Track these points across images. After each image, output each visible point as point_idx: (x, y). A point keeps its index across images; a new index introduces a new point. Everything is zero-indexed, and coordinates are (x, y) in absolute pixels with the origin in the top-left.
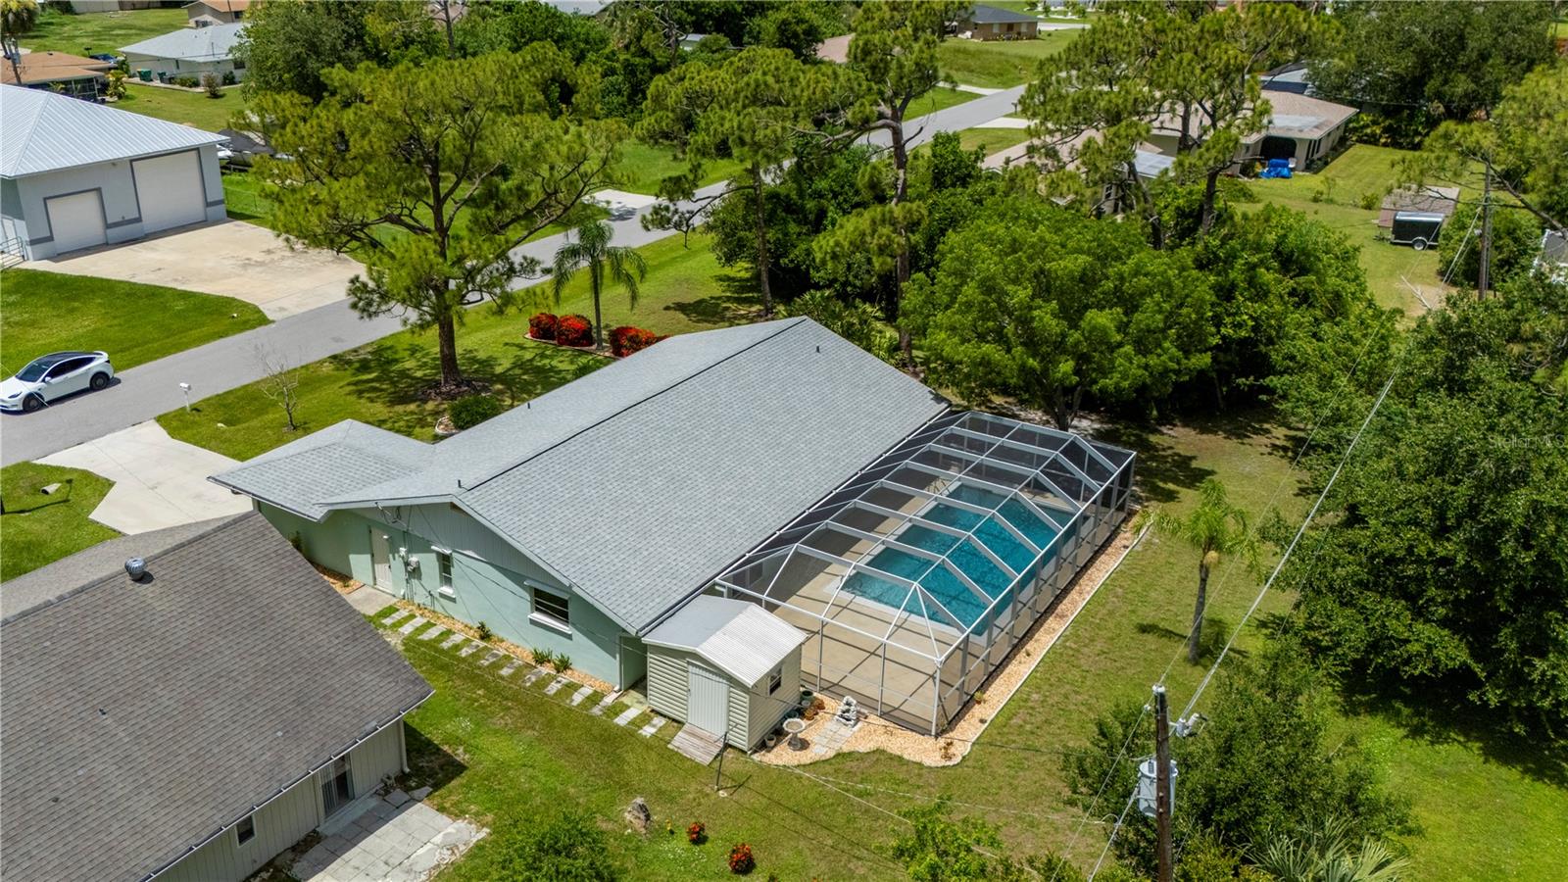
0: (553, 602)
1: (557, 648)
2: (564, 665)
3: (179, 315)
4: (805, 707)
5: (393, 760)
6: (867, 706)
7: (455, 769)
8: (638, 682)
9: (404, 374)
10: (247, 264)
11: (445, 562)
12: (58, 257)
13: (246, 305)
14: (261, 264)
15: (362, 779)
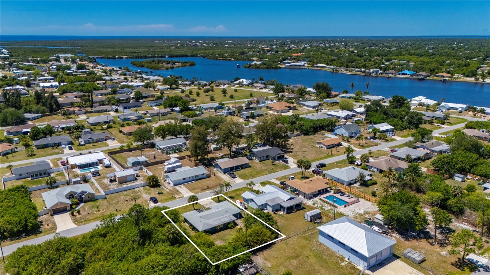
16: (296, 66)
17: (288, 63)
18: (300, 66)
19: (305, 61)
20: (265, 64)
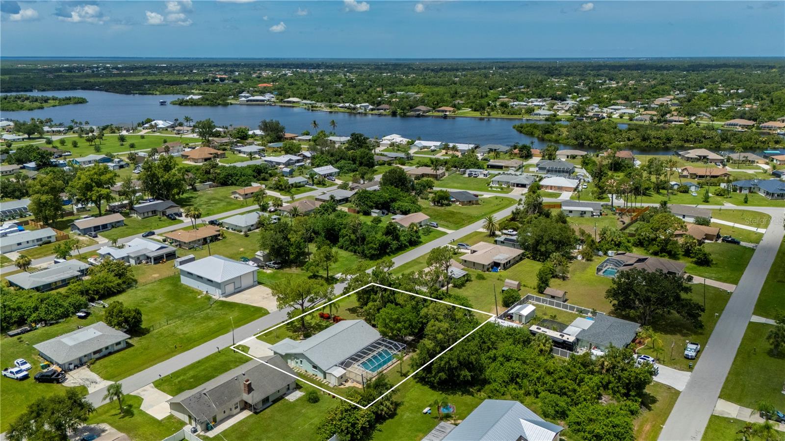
0: (315, 367)
1: (316, 373)
2: (316, 376)
3: (253, 311)
4: (346, 381)
5: (294, 386)
6: (354, 381)
7: (301, 387)
8: (325, 378)
9: (295, 326)
10: (264, 298)
11: (301, 361)
12: (226, 296)
13: (265, 309)
14: (266, 298)
15: (291, 387)
16: (257, 101)
17: (245, 97)
18: (263, 101)
19: (272, 93)
20: (207, 100)
